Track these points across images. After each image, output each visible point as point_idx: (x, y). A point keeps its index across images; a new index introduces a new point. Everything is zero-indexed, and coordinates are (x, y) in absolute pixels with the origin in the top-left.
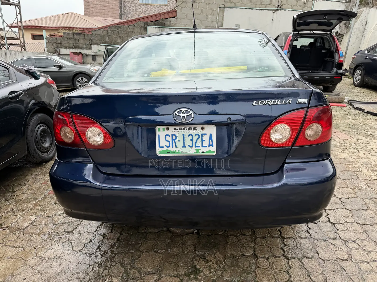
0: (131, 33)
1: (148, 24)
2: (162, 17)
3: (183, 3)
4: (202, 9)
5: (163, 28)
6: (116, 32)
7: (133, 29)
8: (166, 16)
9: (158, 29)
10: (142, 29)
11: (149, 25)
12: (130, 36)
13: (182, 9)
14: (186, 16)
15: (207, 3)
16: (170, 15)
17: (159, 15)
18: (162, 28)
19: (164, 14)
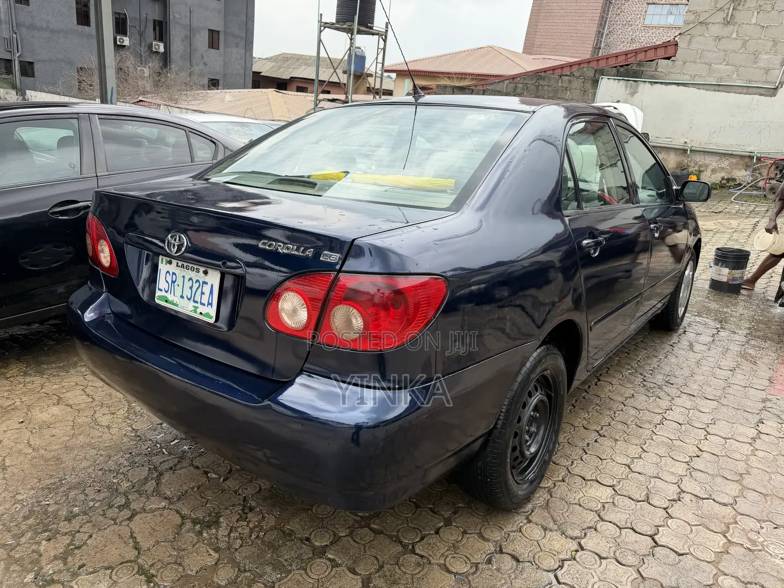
0: (563, 91)
1: (602, 72)
2: (641, 57)
3: (699, 27)
4: (747, 38)
5: (636, 81)
6: (532, 88)
7: (570, 82)
8: (651, 55)
9: (624, 84)
10: (587, 83)
11: (605, 73)
12: (559, 96)
13: (694, 40)
14: (699, 56)
15: (762, 25)
16: (661, 52)
17: (634, 54)
18: (634, 81)
19: (646, 51)
